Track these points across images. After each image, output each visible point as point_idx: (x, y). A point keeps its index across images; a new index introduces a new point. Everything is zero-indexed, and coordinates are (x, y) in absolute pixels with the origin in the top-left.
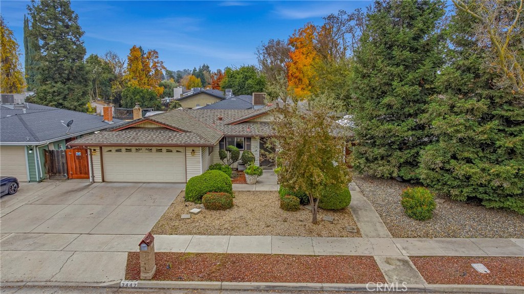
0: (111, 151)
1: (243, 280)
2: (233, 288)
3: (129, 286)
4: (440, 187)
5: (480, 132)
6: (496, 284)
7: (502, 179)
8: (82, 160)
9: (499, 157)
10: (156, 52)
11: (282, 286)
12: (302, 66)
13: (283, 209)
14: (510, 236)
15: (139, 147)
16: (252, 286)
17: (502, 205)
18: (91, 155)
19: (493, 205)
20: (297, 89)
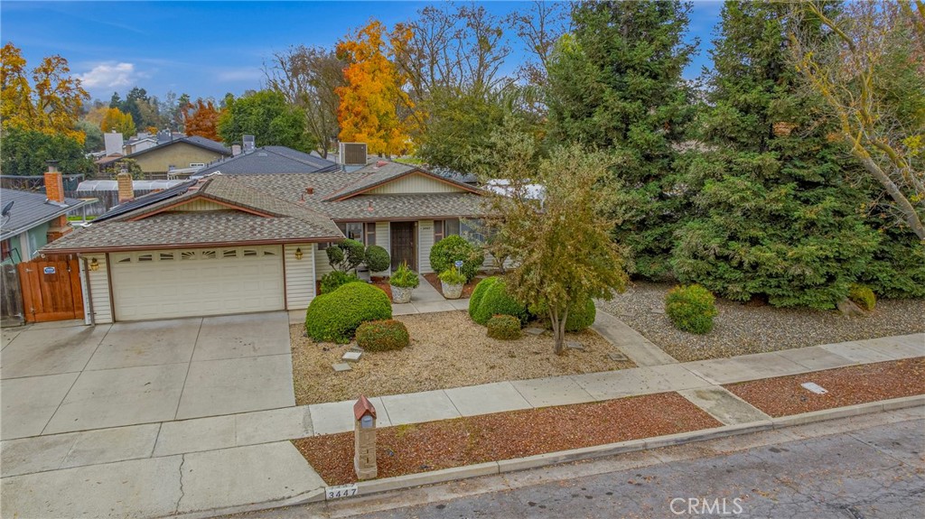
0: (128, 260)
1: (526, 453)
2: (518, 467)
3: (342, 495)
4: (710, 283)
5: (771, 200)
6: (845, 404)
7: (802, 264)
8: (57, 283)
9: (794, 234)
10: (62, 60)
11: (590, 453)
12: (367, 94)
13: (496, 337)
14: (817, 342)
15: (187, 250)
16: (546, 460)
17: (797, 301)
18: (87, 271)
19: (786, 302)
20: (361, 136)
